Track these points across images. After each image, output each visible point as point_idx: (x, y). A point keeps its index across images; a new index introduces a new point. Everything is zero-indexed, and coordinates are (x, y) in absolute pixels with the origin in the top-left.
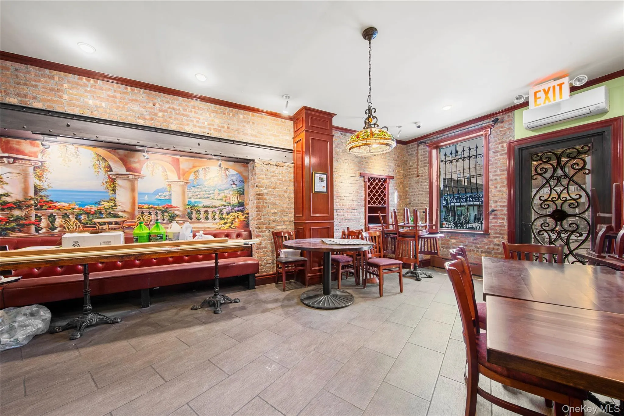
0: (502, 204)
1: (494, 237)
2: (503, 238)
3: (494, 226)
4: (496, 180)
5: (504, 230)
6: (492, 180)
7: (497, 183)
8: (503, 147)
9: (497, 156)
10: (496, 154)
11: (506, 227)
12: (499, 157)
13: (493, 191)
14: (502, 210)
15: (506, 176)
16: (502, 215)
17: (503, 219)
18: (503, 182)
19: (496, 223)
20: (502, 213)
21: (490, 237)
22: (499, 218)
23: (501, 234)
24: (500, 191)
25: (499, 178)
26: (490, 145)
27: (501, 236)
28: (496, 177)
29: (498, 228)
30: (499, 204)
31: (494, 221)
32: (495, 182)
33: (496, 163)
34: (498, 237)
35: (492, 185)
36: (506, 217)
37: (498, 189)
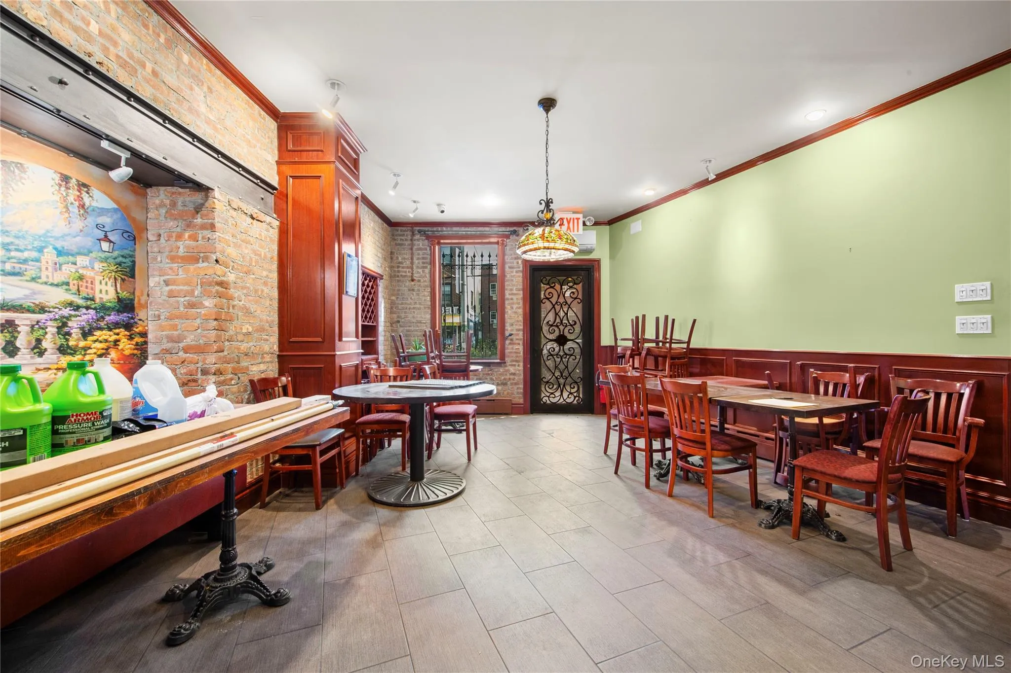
0: (517, 327)
1: (510, 365)
2: (519, 366)
3: (511, 352)
4: (512, 299)
5: (520, 356)
6: (508, 299)
7: (513, 304)
8: (518, 263)
9: (512, 272)
10: (512, 270)
11: (522, 353)
12: (514, 274)
13: (509, 312)
14: (518, 335)
15: (522, 296)
16: (517, 339)
17: (519, 344)
18: (519, 303)
19: (512, 349)
20: (517, 337)
21: (506, 366)
22: (515, 344)
23: (517, 361)
24: (515, 313)
25: (514, 297)
26: (506, 257)
27: (517, 364)
28: (513, 297)
29: (514, 355)
30: (515, 327)
31: (510, 346)
32: (511, 301)
33: (512, 280)
34: (515, 365)
35: (509, 304)
36: (521, 342)
37: (514, 310)
